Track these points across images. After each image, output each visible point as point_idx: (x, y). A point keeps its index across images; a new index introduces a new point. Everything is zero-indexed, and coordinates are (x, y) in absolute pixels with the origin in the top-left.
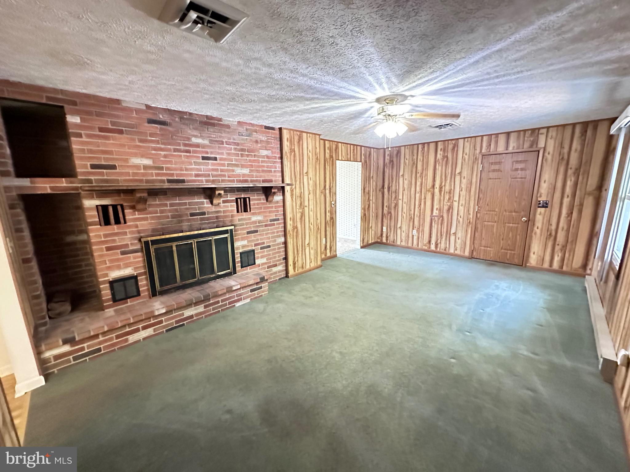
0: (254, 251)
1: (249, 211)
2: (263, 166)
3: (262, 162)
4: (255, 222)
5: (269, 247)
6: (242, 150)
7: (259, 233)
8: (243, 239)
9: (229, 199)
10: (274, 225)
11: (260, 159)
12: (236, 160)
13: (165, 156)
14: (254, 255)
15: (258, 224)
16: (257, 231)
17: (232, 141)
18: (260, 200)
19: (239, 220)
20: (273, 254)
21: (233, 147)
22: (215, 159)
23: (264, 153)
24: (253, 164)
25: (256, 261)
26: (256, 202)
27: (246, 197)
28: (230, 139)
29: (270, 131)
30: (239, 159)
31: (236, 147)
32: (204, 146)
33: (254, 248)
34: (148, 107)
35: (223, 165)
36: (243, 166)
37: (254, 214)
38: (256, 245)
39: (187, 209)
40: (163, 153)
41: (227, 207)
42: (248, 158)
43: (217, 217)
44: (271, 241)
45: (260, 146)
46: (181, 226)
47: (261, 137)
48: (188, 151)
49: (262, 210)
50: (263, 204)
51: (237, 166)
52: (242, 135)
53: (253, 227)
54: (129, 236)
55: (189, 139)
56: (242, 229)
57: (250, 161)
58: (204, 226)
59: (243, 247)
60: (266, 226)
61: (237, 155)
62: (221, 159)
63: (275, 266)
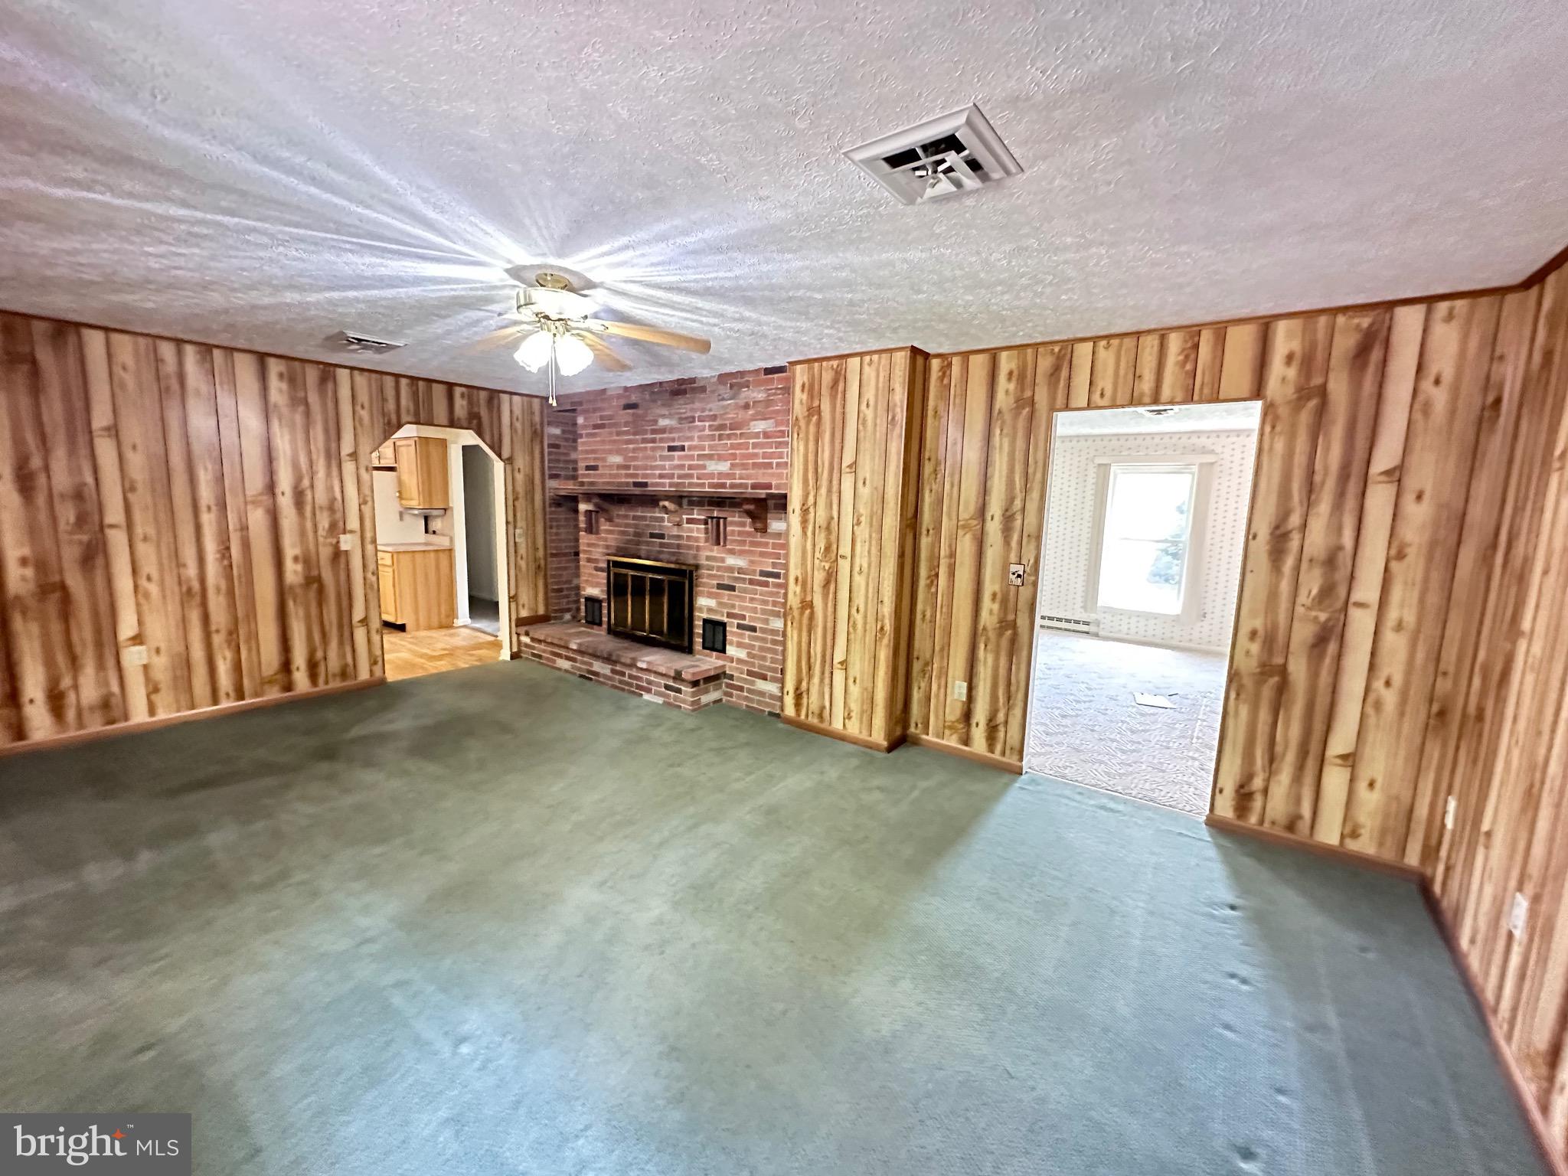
0: (724, 625)
1: (722, 544)
2: (755, 455)
3: (755, 446)
4: (731, 569)
5: (753, 629)
6: (722, 427)
7: (736, 593)
8: (710, 595)
9: (695, 516)
10: (766, 584)
11: (751, 441)
12: (711, 447)
13: (634, 450)
14: (725, 636)
15: (736, 575)
16: (732, 588)
17: (707, 413)
18: (743, 525)
19: (708, 558)
20: (761, 649)
21: (707, 424)
22: (682, 448)
23: (759, 426)
24: (738, 452)
25: (728, 647)
26: (737, 529)
27: (720, 516)
28: (703, 410)
29: (776, 376)
30: (716, 445)
31: (711, 423)
32: (672, 430)
33: (725, 619)
34: (626, 389)
35: (691, 458)
36: (720, 458)
37: (732, 552)
38: (729, 615)
39: (647, 525)
40: (631, 446)
41: (691, 531)
42: (729, 442)
43: (679, 546)
44: (759, 619)
45: (751, 415)
46: (639, 550)
47: (755, 395)
48: (653, 441)
49: (747, 548)
50: (749, 534)
51: (710, 457)
52: (723, 399)
53: (729, 577)
54: (600, 550)
55: (656, 422)
56: (710, 576)
57: (733, 447)
58: (662, 556)
59: (710, 610)
60: (751, 582)
61: (712, 438)
62: (691, 448)
63: (764, 678)
